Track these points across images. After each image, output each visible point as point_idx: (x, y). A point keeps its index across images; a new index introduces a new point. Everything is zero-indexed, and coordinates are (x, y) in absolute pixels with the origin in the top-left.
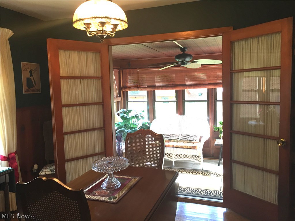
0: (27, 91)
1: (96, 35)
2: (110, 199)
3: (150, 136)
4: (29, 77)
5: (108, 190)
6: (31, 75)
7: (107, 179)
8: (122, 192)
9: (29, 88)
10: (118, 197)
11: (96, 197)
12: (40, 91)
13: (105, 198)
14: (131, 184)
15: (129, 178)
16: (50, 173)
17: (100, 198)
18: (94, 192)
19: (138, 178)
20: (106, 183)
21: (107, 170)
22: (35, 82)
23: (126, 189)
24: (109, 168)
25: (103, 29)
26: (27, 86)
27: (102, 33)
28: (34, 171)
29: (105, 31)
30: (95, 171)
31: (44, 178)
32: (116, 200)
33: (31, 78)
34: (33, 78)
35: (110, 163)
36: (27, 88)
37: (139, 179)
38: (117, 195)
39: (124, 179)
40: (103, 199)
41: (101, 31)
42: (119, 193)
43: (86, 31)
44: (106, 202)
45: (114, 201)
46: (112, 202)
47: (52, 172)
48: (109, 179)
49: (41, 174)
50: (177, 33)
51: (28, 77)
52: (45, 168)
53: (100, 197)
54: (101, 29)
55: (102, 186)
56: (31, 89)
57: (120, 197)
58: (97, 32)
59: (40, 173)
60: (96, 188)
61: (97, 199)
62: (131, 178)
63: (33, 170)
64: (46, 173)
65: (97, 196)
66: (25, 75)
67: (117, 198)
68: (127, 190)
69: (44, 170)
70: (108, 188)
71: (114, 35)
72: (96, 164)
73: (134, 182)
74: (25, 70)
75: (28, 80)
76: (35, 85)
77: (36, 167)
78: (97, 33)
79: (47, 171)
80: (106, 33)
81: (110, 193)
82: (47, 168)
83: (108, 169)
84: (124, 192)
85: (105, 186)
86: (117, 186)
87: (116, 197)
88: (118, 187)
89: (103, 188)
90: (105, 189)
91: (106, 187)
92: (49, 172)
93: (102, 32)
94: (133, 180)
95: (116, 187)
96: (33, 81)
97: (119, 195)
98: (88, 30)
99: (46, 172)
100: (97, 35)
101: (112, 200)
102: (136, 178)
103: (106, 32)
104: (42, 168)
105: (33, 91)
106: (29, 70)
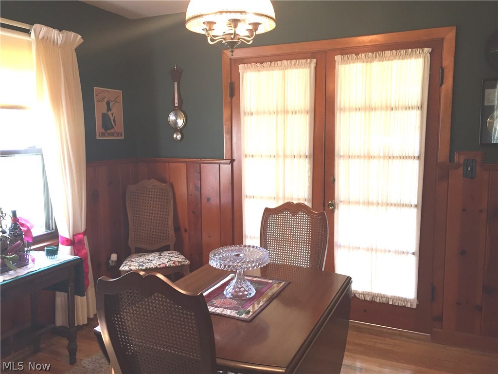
0: (102, 134)
1: (222, 41)
2: (240, 313)
3: (303, 215)
4: (106, 112)
5: (235, 300)
6: (109, 109)
7: (234, 281)
8: (258, 304)
9: (106, 131)
10: (251, 310)
11: (216, 309)
12: (121, 136)
13: (231, 312)
14: (272, 291)
15: (268, 282)
16: (137, 268)
17: (223, 311)
18: (213, 301)
19: (284, 282)
20: (232, 287)
21: (234, 267)
22: (114, 120)
23: (265, 299)
24: (238, 263)
25: (235, 32)
26: (103, 127)
27: (232, 39)
28: (111, 264)
29: (237, 34)
30: (215, 268)
31: (142, 273)
32: (249, 315)
33: (110, 113)
34: (112, 114)
35: (238, 255)
36: (103, 131)
37: (284, 284)
38: (250, 308)
39: (260, 283)
40: (228, 312)
41: (232, 34)
42: (253, 304)
43: (206, 35)
44: (233, 318)
45: (246, 317)
46: (242, 318)
47: (140, 267)
48: (237, 282)
49: (123, 269)
50: (355, 38)
51: (104, 112)
52: (129, 259)
53: (222, 309)
54: (232, 32)
55: (225, 292)
56: (108, 131)
57: (256, 311)
58: (224, 37)
59: (121, 267)
60: (216, 294)
61: (218, 312)
62: (272, 283)
63: (110, 262)
64: (131, 268)
65: (219, 307)
66: (100, 109)
67: (251, 313)
68: (267, 301)
69: (128, 263)
70: (235, 297)
71: (251, 42)
72: (217, 256)
73: (277, 289)
74: (100, 101)
75: (105, 117)
76: (115, 125)
77: (114, 257)
78: (224, 39)
79: (132, 264)
80: (239, 39)
81: (239, 304)
82: (133, 260)
83: (236, 266)
84: (261, 304)
85: (230, 293)
86: (250, 294)
87: (249, 312)
88: (252, 295)
89: (227, 295)
90: (230, 298)
91: (232, 295)
92: (136, 266)
93: (232, 36)
94: (275, 285)
95: (247, 295)
96: (112, 119)
97: (253, 308)
98: (210, 33)
99: (130, 266)
100: (224, 42)
101: (243, 316)
102: (280, 283)
103: (239, 37)
104: (124, 261)
105: (112, 135)
106: (106, 100)
